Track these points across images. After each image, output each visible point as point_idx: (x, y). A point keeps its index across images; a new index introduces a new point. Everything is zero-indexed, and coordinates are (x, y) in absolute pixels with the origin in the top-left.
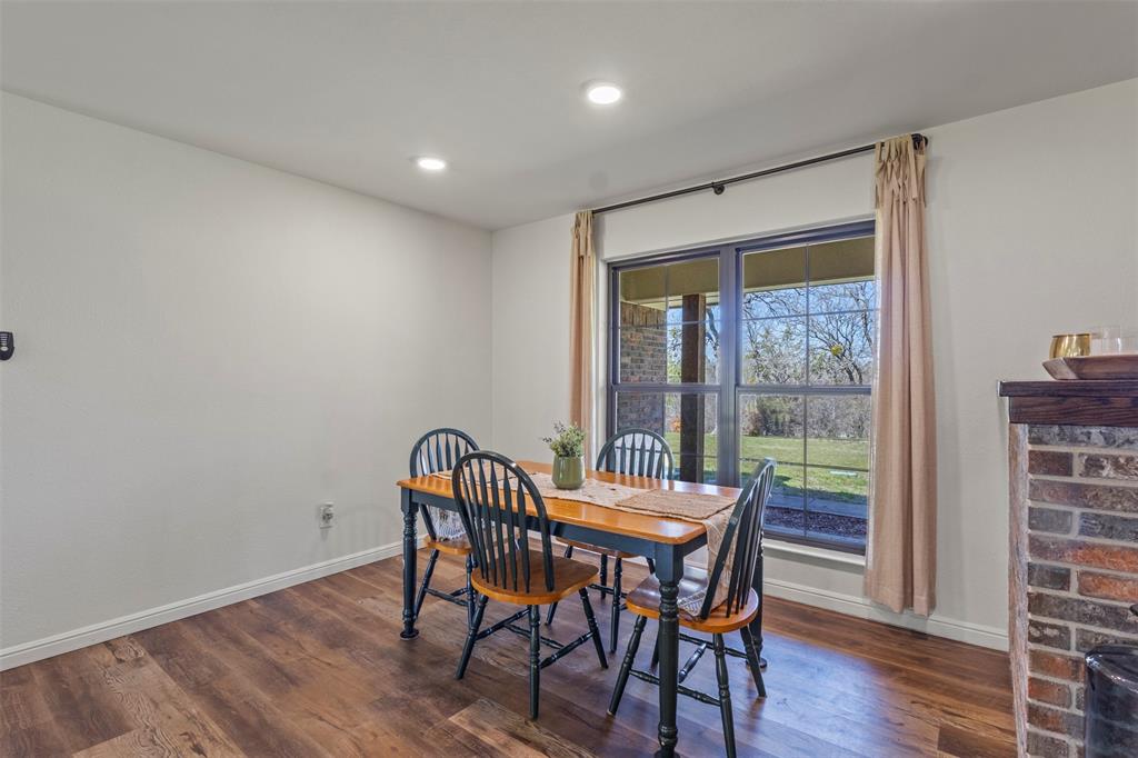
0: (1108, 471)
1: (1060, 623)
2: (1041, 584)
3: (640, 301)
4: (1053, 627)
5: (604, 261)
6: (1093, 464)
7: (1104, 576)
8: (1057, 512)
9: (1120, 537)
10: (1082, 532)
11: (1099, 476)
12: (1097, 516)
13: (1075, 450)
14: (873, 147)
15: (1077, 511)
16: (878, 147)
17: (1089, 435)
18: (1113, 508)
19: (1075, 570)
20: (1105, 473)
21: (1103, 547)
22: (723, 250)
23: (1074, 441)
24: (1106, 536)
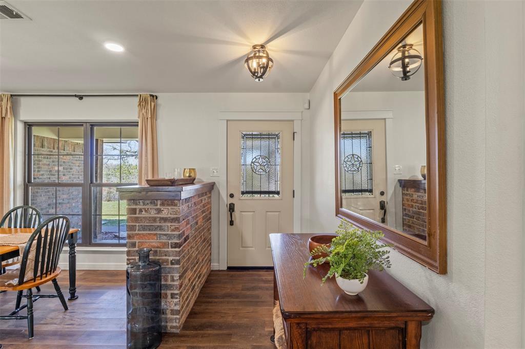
0: (144, 213)
1: (133, 258)
2: (129, 248)
3: (69, 139)
4: (132, 259)
5: (21, 121)
6: (141, 211)
7: (143, 242)
8: (132, 225)
9: (146, 230)
10: (138, 231)
11: (142, 214)
12: (141, 225)
13: (137, 207)
14: (137, 95)
15: (137, 224)
16: (139, 96)
17: (139, 202)
18: (144, 223)
19: (137, 241)
20: (143, 213)
21: (142, 234)
22: (84, 125)
23: (136, 204)
24: (144, 231)
